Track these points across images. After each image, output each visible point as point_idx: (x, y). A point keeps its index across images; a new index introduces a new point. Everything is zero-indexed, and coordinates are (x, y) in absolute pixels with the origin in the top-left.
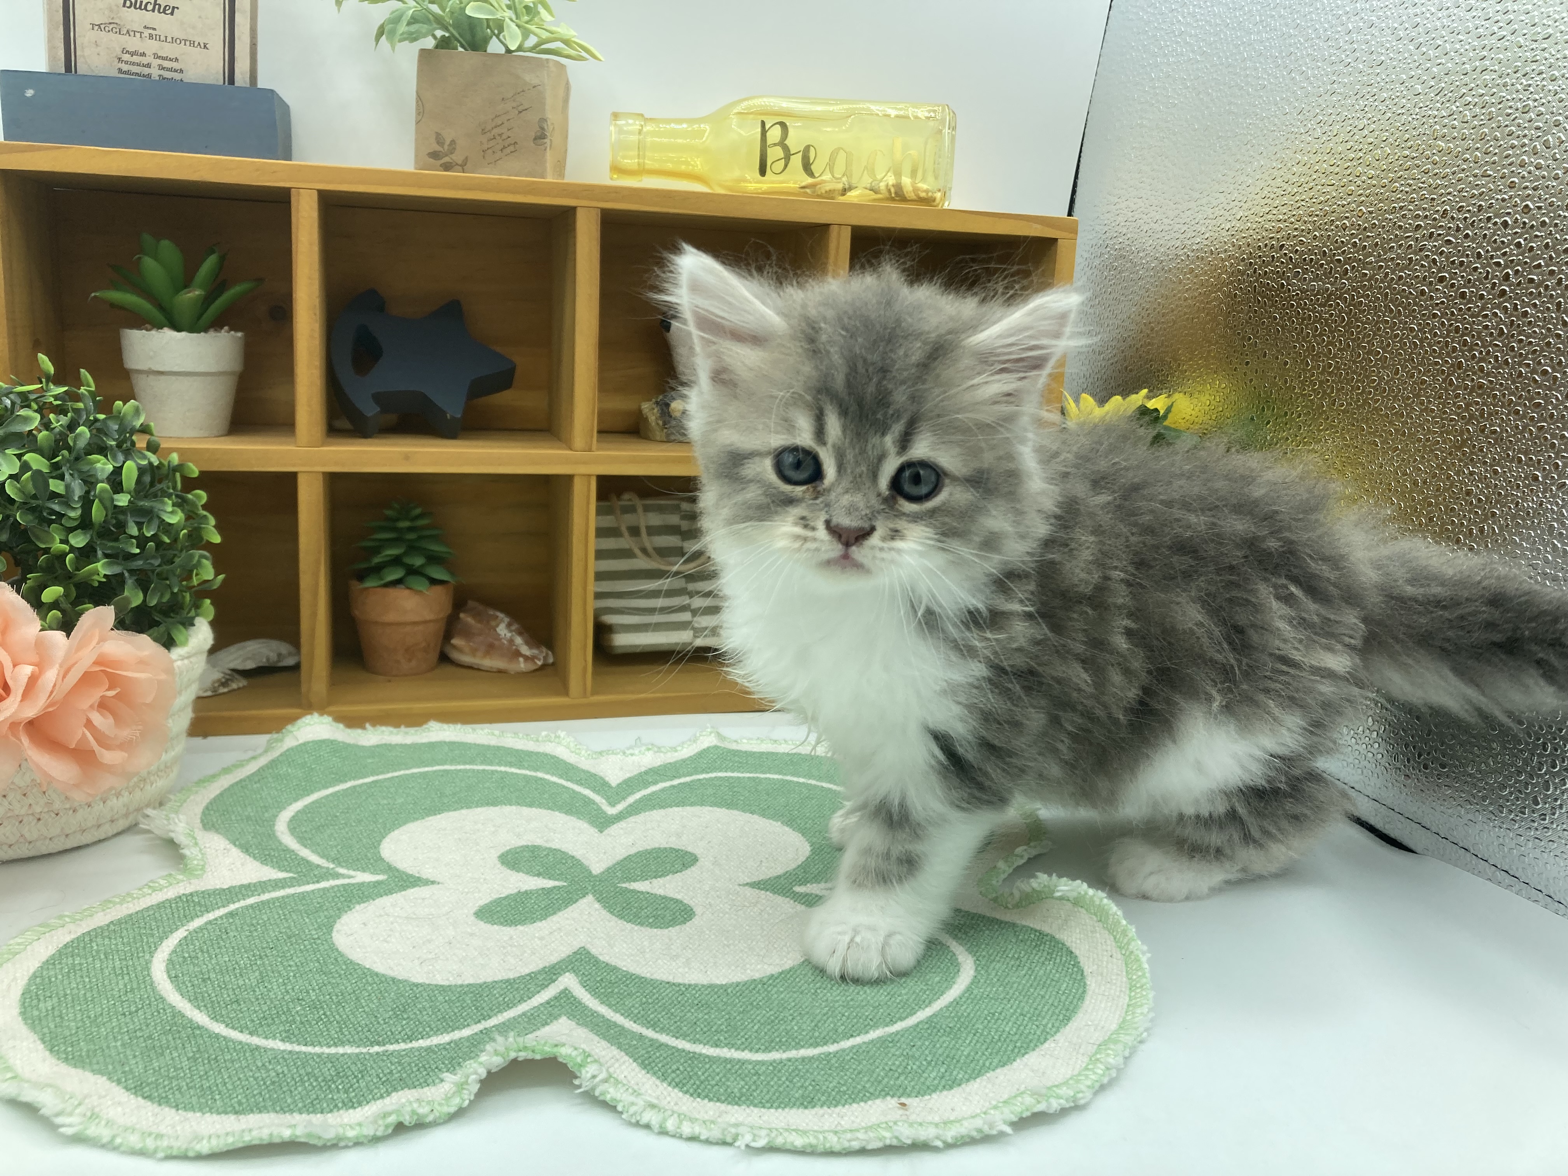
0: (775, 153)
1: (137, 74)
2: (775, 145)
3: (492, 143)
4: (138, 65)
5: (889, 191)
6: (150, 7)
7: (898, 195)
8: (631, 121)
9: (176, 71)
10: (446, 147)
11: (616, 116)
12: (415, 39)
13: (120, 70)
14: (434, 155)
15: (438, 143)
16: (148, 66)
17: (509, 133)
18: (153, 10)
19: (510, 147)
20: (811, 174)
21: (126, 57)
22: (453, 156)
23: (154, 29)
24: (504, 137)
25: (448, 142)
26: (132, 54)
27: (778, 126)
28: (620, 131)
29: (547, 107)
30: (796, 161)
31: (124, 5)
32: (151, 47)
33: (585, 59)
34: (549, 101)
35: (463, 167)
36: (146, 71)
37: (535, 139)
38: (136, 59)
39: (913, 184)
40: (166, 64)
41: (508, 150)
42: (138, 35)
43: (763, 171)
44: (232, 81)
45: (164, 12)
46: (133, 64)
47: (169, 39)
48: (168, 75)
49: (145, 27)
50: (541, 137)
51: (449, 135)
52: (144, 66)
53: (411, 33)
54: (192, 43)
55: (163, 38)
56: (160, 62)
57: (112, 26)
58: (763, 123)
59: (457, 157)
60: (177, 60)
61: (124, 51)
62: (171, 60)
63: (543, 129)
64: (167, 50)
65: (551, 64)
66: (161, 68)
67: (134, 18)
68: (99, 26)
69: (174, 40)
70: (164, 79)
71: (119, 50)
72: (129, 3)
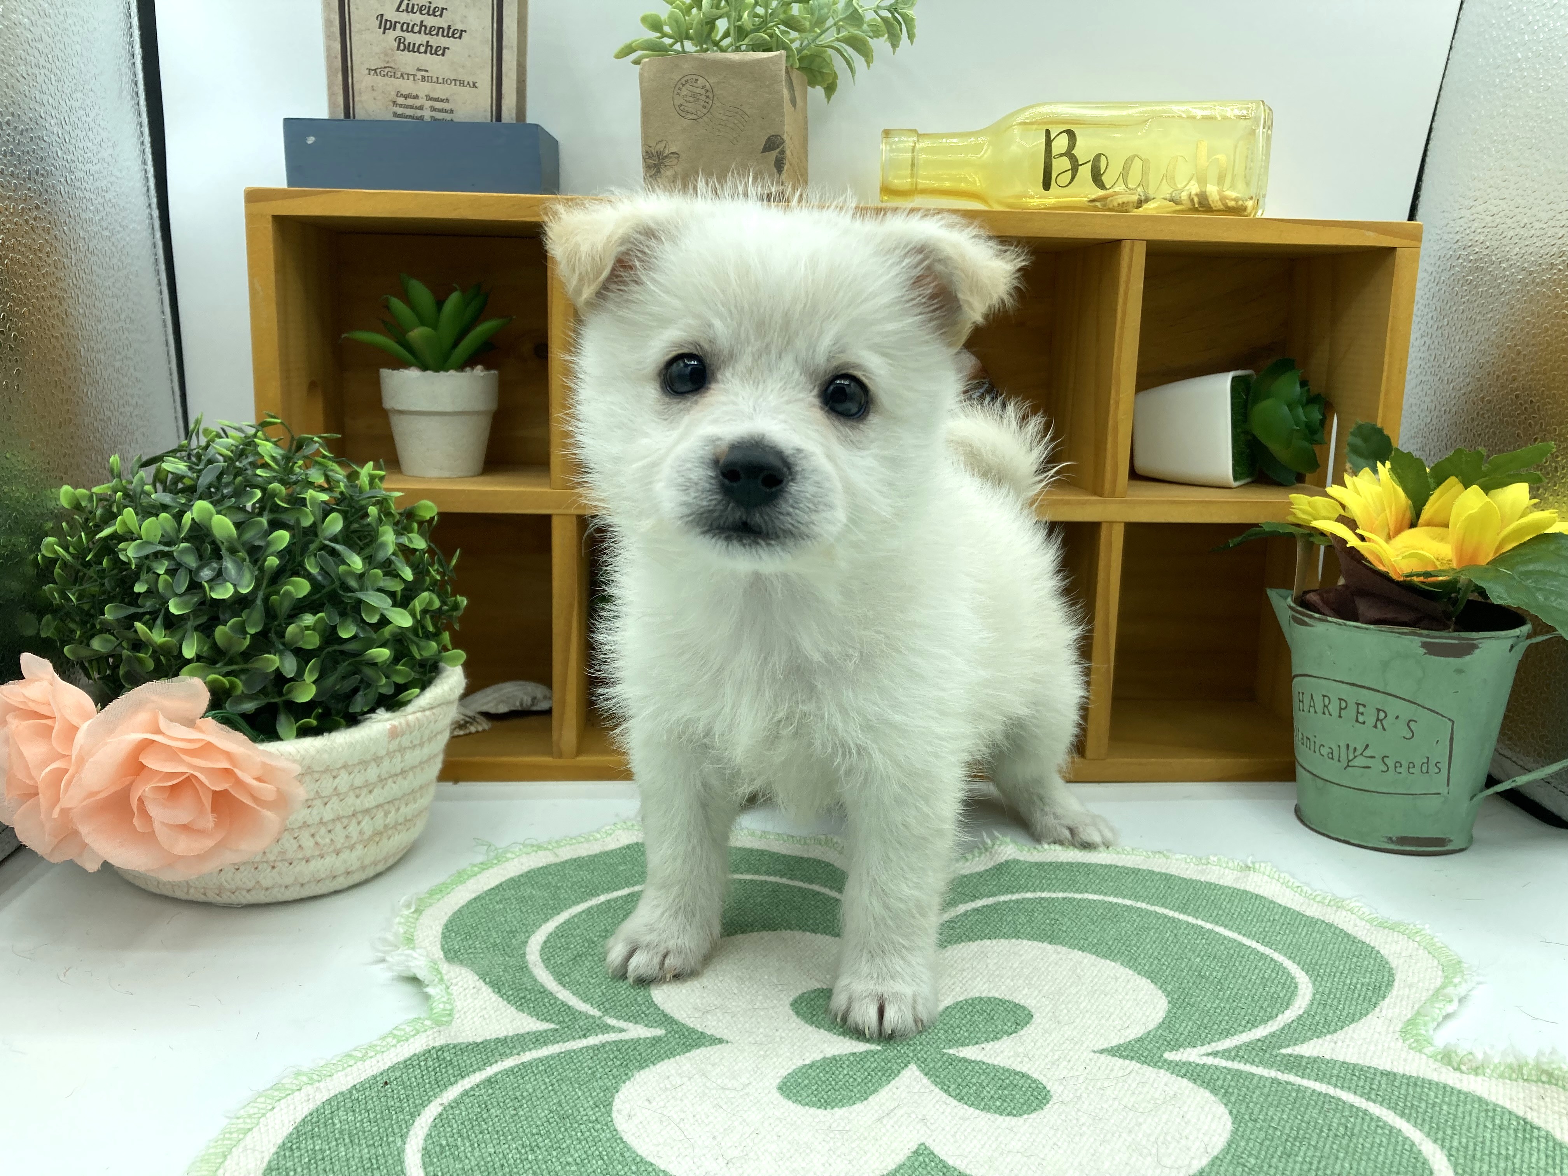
0: (1061, 165)
1: (410, 117)
2: (1061, 155)
4: (412, 107)
5: (1192, 201)
6: (422, 49)
7: (1202, 205)
8: (903, 138)
9: (446, 111)
11: (887, 133)
13: (395, 114)
16: (421, 108)
18: (425, 52)
20: (1101, 186)
21: (401, 100)
23: (427, 71)
26: (406, 97)
27: (1065, 135)
28: (892, 150)
30: (1085, 172)
31: (398, 49)
32: (423, 89)
36: (419, 113)
38: (410, 102)
39: (1220, 192)
40: (438, 105)
42: (411, 78)
43: (1047, 185)
44: (499, 118)
45: (436, 53)
46: (407, 107)
47: (440, 80)
48: (439, 116)
49: (418, 70)
52: (417, 108)
54: (462, 83)
55: (434, 80)
57: (388, 71)
58: (1048, 132)
60: (447, 100)
61: (399, 94)
62: (442, 101)
64: (440, 91)
66: (433, 109)
67: (408, 61)
68: (375, 70)
69: (445, 81)
70: (436, 120)
71: (393, 94)
72: (403, 46)
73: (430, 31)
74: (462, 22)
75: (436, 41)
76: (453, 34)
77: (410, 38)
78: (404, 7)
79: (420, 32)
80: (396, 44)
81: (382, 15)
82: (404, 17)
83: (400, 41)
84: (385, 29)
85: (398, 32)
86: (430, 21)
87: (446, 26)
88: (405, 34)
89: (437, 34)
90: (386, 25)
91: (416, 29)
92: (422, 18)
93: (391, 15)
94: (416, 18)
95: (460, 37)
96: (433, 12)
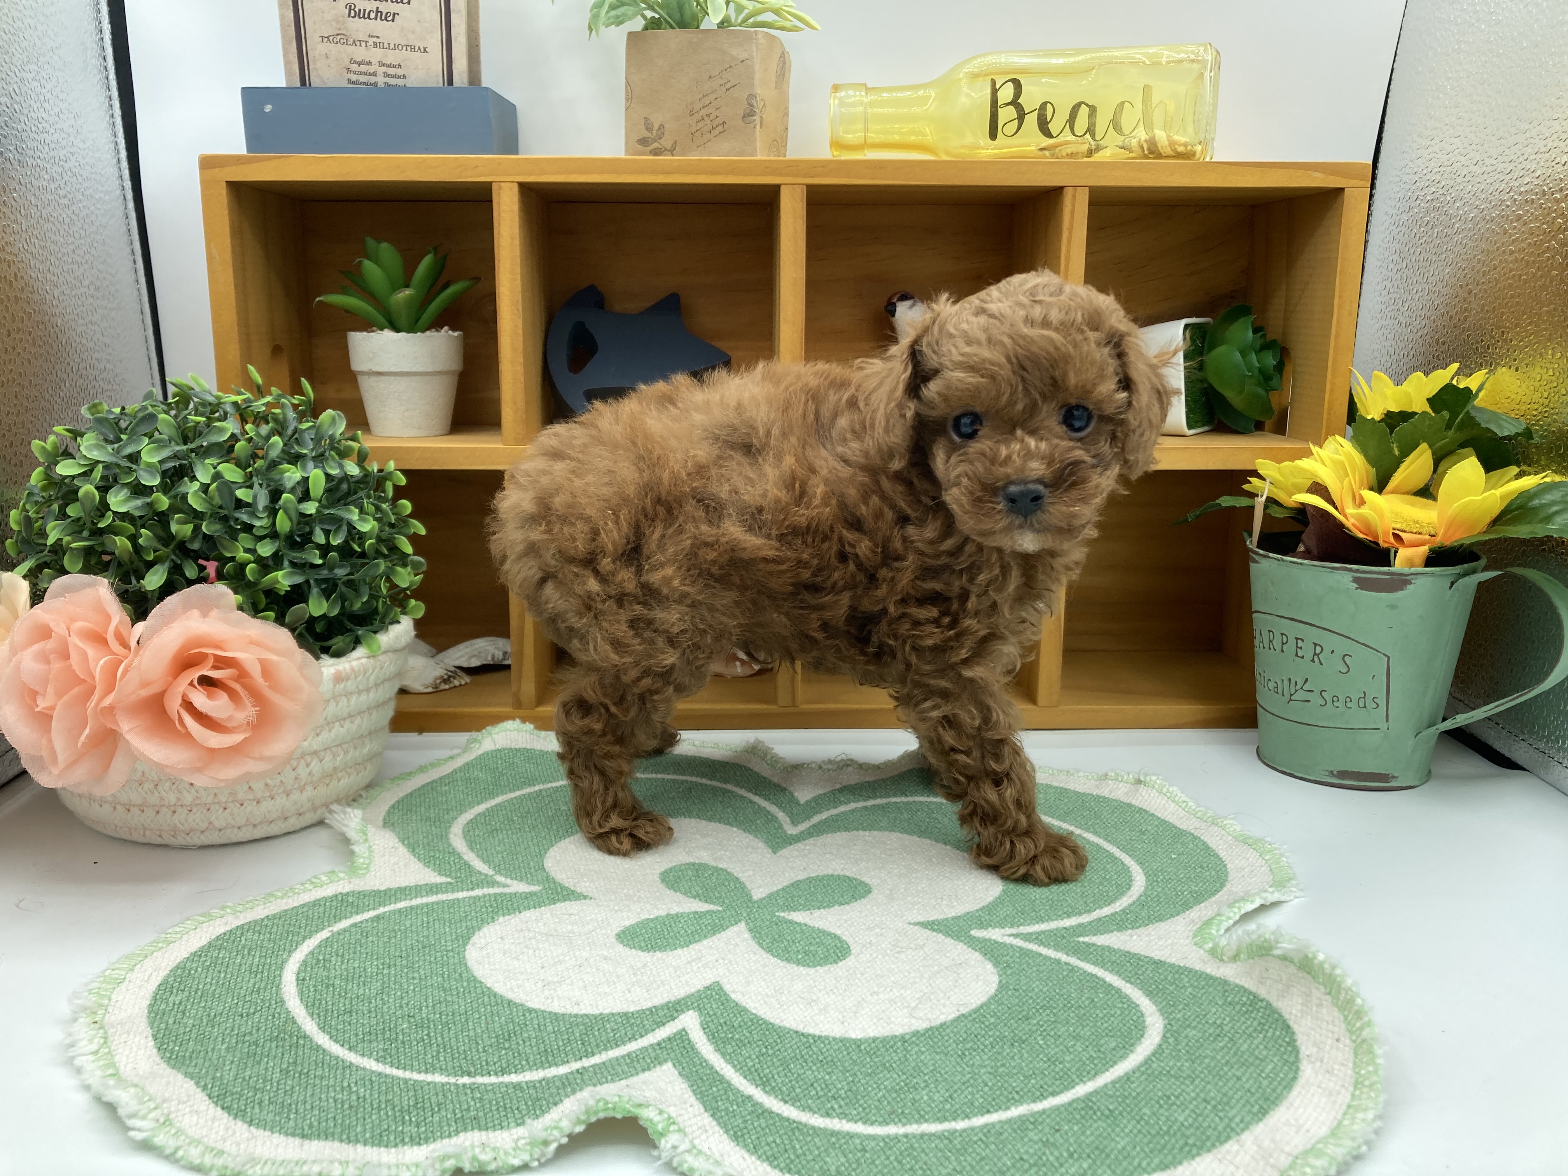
0: (1006, 114)
1: (365, 83)
2: (1008, 104)
3: (701, 124)
4: (365, 74)
5: (1142, 147)
6: (373, 15)
7: (1152, 151)
8: (851, 92)
9: (399, 77)
10: (654, 132)
11: (836, 88)
12: (621, 23)
13: (349, 81)
14: (643, 142)
15: (647, 129)
16: (375, 74)
17: (717, 113)
18: (376, 19)
19: (720, 128)
20: (1048, 134)
21: (354, 67)
22: (662, 141)
23: (378, 37)
24: (712, 117)
25: (656, 127)
26: (360, 63)
27: (1010, 84)
28: (842, 104)
29: (757, 82)
30: (1031, 120)
31: (349, 15)
32: (376, 55)
33: (801, 29)
34: (758, 76)
35: (672, 152)
36: (373, 79)
37: (744, 117)
38: (364, 68)
39: (1168, 136)
40: (390, 71)
41: (716, 132)
42: (363, 44)
43: (993, 135)
44: (451, 82)
45: (386, 19)
46: (361, 73)
47: (392, 46)
48: (392, 81)
49: (370, 36)
50: (749, 114)
51: (657, 120)
52: (371, 74)
53: (618, 17)
54: (413, 48)
55: (386, 45)
56: (384, 69)
57: (341, 38)
58: (993, 82)
59: (666, 142)
60: (399, 66)
61: (352, 61)
62: (394, 66)
63: (751, 105)
64: (391, 57)
65: (760, 36)
66: (387, 75)
67: (359, 27)
68: (328, 38)
69: (396, 47)
70: (389, 86)
71: (347, 60)
72: (353, 12)
75: (385, 7)
80: (347, 11)
83: (350, 8)
95: (409, 3)
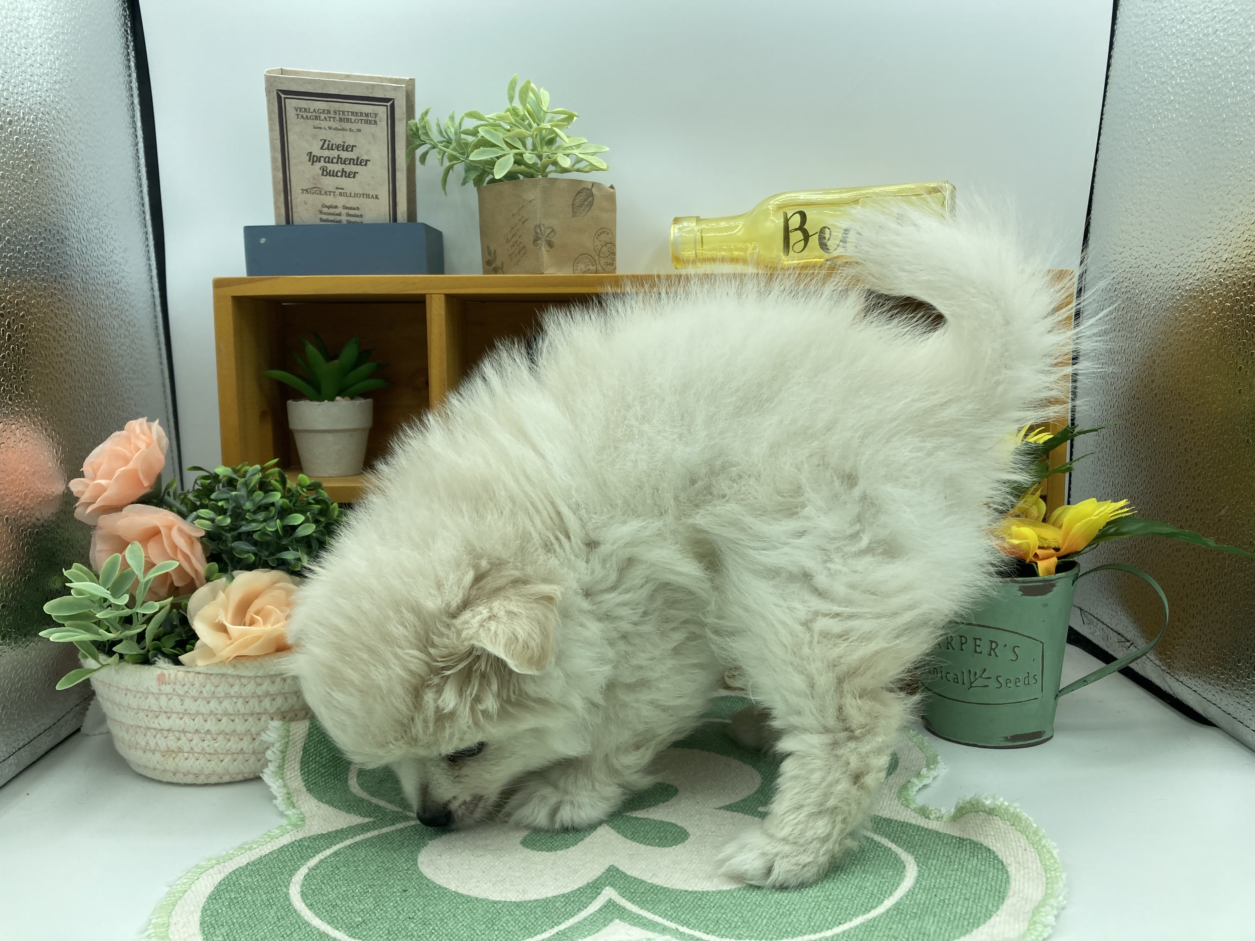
0: (796, 236)
2: (796, 229)
4: (333, 214)
6: (339, 174)
8: (687, 223)
9: (357, 216)
11: (677, 220)
16: (340, 214)
18: (342, 176)
20: (827, 251)
21: (325, 210)
23: (343, 189)
26: (329, 207)
27: (798, 215)
30: (814, 240)
31: (323, 175)
32: (341, 201)
36: (338, 218)
38: (332, 211)
42: (332, 194)
43: (786, 251)
44: (395, 220)
45: (349, 177)
47: (353, 195)
49: (337, 188)
52: (337, 215)
54: (368, 196)
55: (348, 194)
56: (347, 211)
57: (316, 190)
58: (786, 213)
60: (358, 209)
61: (324, 206)
62: (354, 209)
64: (352, 202)
66: (348, 215)
67: (329, 183)
68: (307, 190)
69: (356, 195)
70: (350, 222)
71: (320, 205)
72: (326, 172)
73: (345, 161)
74: (366, 154)
75: (348, 168)
76: (361, 162)
77: (331, 167)
78: (326, 146)
79: (337, 163)
80: (321, 172)
81: (311, 153)
82: (326, 153)
83: (323, 169)
84: (313, 162)
85: (322, 164)
86: (344, 155)
87: (355, 158)
88: (327, 165)
89: (350, 164)
90: (313, 159)
91: (335, 161)
92: (339, 153)
93: (317, 152)
94: (334, 153)
95: (366, 165)
96: (346, 148)
